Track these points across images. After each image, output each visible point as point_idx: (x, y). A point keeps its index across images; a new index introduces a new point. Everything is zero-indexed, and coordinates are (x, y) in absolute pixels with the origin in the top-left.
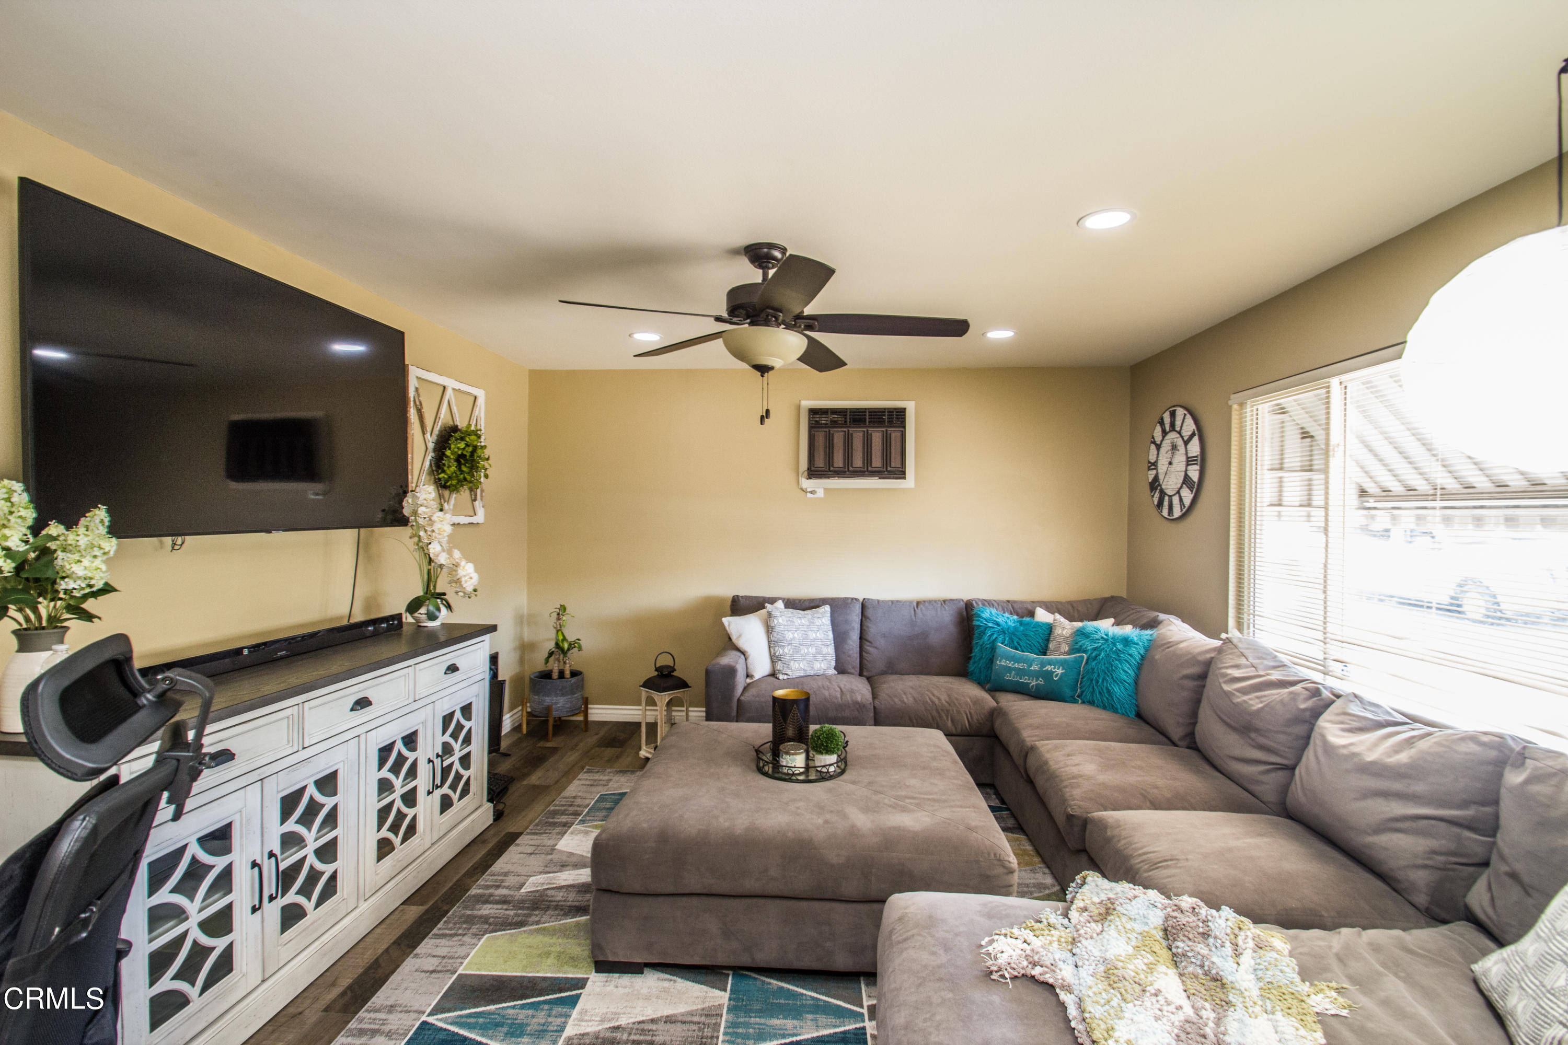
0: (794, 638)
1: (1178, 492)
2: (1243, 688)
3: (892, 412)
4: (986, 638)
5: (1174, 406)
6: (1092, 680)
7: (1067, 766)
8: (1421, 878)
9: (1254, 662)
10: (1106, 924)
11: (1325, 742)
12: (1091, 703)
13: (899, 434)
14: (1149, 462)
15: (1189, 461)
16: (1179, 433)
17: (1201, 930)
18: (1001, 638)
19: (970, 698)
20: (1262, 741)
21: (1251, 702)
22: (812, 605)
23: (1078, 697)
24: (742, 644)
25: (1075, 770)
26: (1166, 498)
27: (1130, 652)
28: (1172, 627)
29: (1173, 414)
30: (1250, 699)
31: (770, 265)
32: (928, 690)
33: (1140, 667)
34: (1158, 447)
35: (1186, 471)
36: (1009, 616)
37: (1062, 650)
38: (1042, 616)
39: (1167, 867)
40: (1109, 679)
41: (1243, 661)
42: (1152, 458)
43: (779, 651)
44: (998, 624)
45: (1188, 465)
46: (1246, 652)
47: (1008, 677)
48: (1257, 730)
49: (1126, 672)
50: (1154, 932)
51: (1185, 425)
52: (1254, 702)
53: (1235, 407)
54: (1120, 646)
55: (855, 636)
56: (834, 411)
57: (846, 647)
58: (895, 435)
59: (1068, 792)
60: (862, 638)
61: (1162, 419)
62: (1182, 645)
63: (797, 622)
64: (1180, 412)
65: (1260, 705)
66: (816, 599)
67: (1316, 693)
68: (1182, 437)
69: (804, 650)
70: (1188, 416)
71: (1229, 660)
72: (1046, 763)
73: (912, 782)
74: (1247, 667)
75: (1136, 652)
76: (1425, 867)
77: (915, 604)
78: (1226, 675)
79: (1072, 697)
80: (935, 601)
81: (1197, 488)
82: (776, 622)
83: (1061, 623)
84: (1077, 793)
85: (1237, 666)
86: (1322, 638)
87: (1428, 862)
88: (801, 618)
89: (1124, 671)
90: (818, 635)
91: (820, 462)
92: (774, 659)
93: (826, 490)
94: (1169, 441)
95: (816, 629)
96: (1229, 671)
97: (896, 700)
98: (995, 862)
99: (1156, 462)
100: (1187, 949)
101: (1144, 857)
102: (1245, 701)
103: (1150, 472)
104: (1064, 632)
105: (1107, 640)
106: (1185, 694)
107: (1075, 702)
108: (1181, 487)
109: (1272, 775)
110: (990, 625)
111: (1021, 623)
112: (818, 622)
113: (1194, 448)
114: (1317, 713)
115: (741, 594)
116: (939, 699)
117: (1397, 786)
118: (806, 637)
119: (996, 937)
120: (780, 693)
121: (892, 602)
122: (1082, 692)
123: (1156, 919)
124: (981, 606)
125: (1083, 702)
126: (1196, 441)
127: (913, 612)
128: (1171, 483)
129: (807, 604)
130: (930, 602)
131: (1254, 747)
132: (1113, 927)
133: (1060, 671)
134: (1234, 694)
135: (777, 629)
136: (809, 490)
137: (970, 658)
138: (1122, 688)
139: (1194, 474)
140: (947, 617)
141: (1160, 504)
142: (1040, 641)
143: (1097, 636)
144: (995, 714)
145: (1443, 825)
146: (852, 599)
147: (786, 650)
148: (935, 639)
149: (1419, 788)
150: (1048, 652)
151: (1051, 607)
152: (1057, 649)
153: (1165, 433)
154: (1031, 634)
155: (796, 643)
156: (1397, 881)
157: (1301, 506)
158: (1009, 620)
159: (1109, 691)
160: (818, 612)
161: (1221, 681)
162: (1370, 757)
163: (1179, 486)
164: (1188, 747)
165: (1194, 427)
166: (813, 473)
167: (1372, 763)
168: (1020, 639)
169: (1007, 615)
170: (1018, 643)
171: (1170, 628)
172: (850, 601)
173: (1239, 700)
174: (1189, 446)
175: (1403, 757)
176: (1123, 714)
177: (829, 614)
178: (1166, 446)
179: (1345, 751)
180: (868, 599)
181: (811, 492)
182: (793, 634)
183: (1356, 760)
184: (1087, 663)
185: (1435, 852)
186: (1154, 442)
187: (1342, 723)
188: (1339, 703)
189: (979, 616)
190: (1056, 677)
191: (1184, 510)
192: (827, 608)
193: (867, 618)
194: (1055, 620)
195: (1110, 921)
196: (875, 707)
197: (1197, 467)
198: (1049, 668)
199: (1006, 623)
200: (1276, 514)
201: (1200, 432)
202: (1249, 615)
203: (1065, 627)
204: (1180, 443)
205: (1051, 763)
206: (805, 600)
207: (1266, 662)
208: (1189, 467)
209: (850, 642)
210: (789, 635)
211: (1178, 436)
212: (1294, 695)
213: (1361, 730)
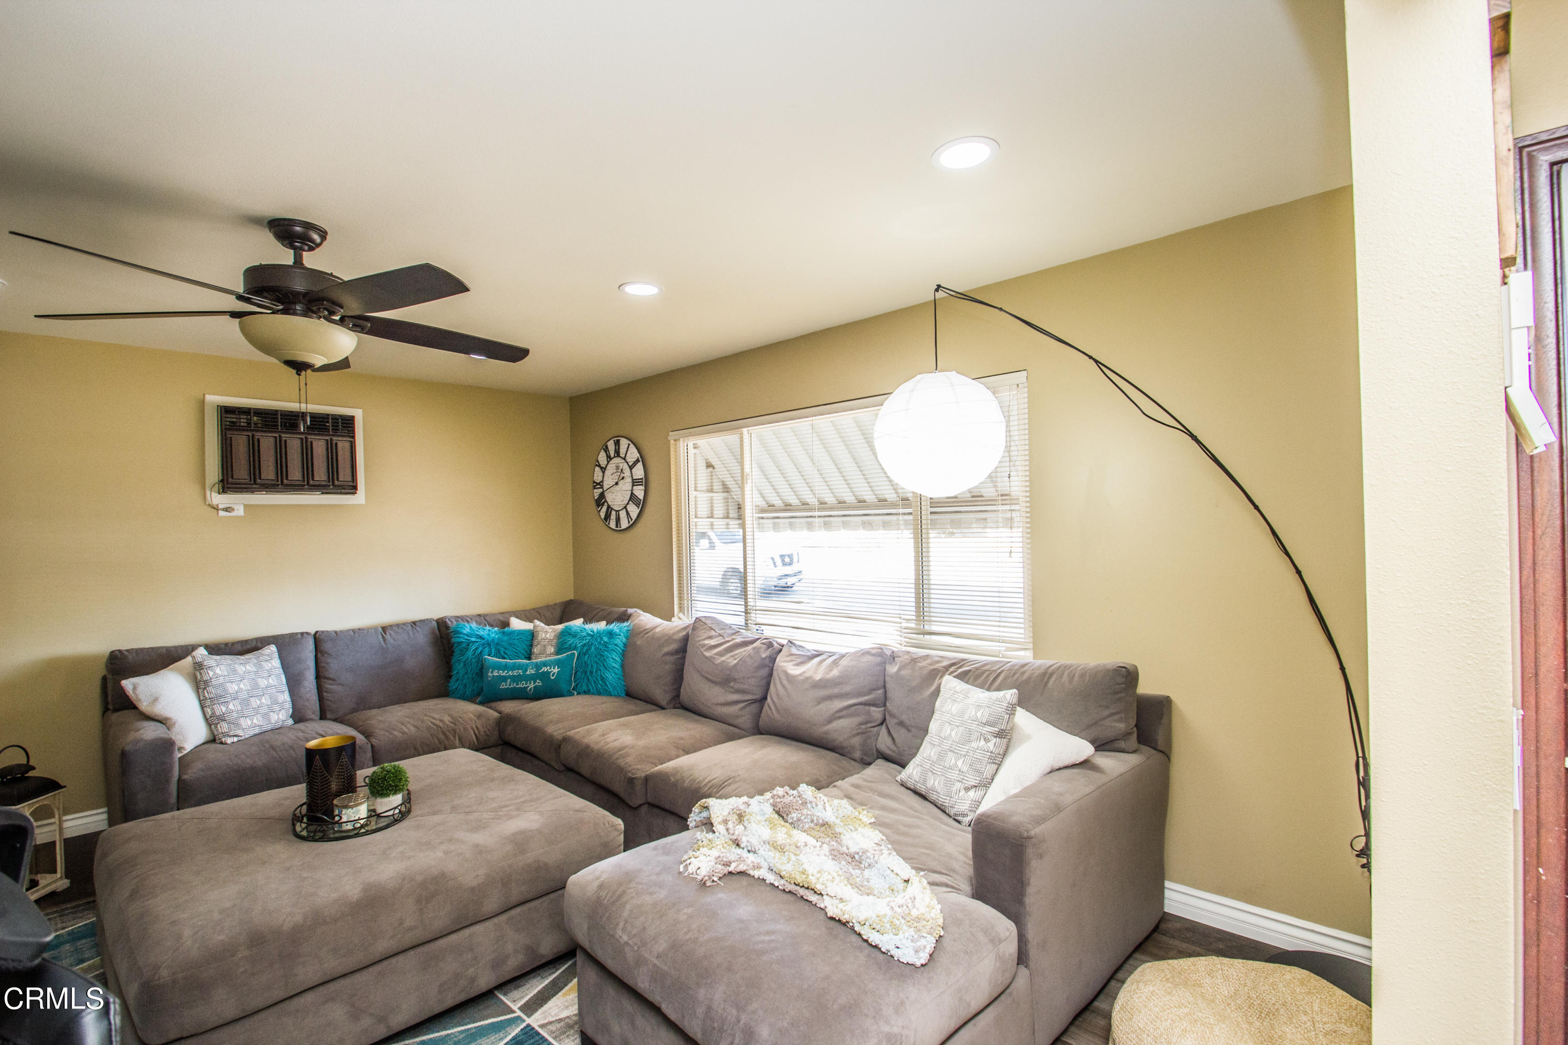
0: (240, 690)
1: (625, 507)
2: (720, 652)
3: (338, 419)
4: (470, 653)
5: (618, 437)
6: (586, 672)
7: (608, 744)
8: (856, 741)
9: (721, 632)
10: (746, 824)
11: (786, 673)
12: (586, 692)
13: (347, 445)
14: (595, 482)
15: (635, 482)
16: (624, 459)
17: (800, 802)
18: (487, 650)
19: (472, 713)
20: (737, 686)
21: (729, 661)
22: (248, 646)
23: (573, 689)
24: (159, 709)
25: (617, 744)
26: (613, 513)
27: (616, 642)
28: (642, 618)
29: (617, 443)
30: (727, 659)
31: (306, 248)
32: (426, 715)
33: (624, 654)
34: (603, 470)
35: (632, 490)
36: (490, 628)
37: (548, 652)
38: (517, 624)
39: (730, 784)
40: (602, 668)
41: (713, 633)
42: (598, 478)
43: (220, 709)
44: (481, 637)
45: (633, 485)
46: (713, 626)
47: (503, 686)
48: (735, 680)
49: (614, 660)
50: (772, 816)
51: (629, 452)
52: (731, 660)
53: (672, 442)
54: (606, 639)
55: (310, 675)
56: (259, 412)
57: (303, 691)
58: (343, 445)
59: (621, 762)
60: (318, 677)
61: (607, 447)
62: (658, 630)
63: (241, 669)
64: (624, 443)
65: (735, 662)
66: (252, 640)
67: (770, 645)
68: (627, 463)
69: (255, 702)
70: (632, 445)
71: (703, 634)
72: (588, 746)
73: (491, 794)
74: (717, 637)
75: (620, 641)
76: (858, 734)
77: (381, 630)
78: (704, 645)
79: (569, 691)
80: (404, 624)
81: (642, 504)
82: (211, 673)
83: (543, 628)
84: (629, 760)
85: (710, 638)
86: (744, 610)
87: (859, 731)
88: (245, 665)
89: (613, 659)
90: (271, 681)
91: (241, 472)
92: (211, 721)
93: (246, 506)
94: (614, 465)
95: (266, 675)
96: (706, 642)
97: (396, 733)
98: (610, 829)
99: (602, 482)
100: (799, 815)
101: (710, 784)
102: (723, 661)
103: (595, 491)
104: (548, 636)
105: (592, 636)
106: (667, 667)
107: (571, 694)
108: (628, 504)
109: (748, 709)
110: (473, 639)
111: (504, 633)
112: (267, 666)
113: (639, 472)
114: (773, 659)
115: (124, 647)
116: (441, 721)
117: (836, 691)
118: (256, 686)
119: (688, 862)
120: (312, 744)
121: (353, 630)
122: (577, 685)
123: (769, 809)
124: (455, 623)
125: (579, 693)
126: (640, 465)
127: (381, 639)
128: (617, 497)
129: (239, 647)
130: (398, 625)
131: (733, 693)
132: (752, 822)
133: (556, 670)
134: (714, 658)
135: (214, 682)
136: (221, 507)
137: (450, 677)
138: (613, 674)
139: (639, 492)
140: (422, 638)
141: (607, 517)
142: (525, 647)
143: (584, 634)
144: (504, 721)
145: (860, 707)
146: (302, 634)
147: (231, 706)
148: (411, 663)
149: (847, 689)
150: (533, 657)
151: (527, 616)
152: (543, 652)
153: (609, 458)
154: (516, 642)
155: (243, 695)
156: (843, 748)
157: (723, 518)
158: (489, 632)
159: (602, 678)
160: (263, 655)
161: (702, 650)
162: (818, 677)
163: (626, 502)
164: (675, 708)
165: (638, 455)
166: (228, 484)
167: (821, 680)
168: (505, 649)
169: (488, 628)
170: (504, 652)
171: (640, 618)
172: (299, 636)
173: (719, 661)
174: (633, 470)
175: (835, 672)
176: (616, 696)
177: (276, 655)
178: (611, 468)
179: (801, 678)
180: (323, 632)
181: (226, 510)
182: (238, 685)
183: (810, 681)
184: (578, 658)
185: (861, 724)
186: (599, 466)
187: (792, 661)
188: (784, 649)
189: (461, 633)
190: (553, 676)
191: (631, 523)
192: (273, 648)
193: (321, 652)
194: (534, 627)
195: (748, 820)
196: (372, 746)
197: (642, 488)
198: (545, 669)
199: (489, 635)
200: (709, 523)
201: (642, 459)
202: (688, 601)
203: (547, 632)
204: (626, 467)
205: (592, 745)
206: (233, 644)
207: (727, 631)
208: (635, 487)
209: (306, 684)
210: (232, 688)
211: (623, 461)
212: (757, 650)
213: (802, 663)
